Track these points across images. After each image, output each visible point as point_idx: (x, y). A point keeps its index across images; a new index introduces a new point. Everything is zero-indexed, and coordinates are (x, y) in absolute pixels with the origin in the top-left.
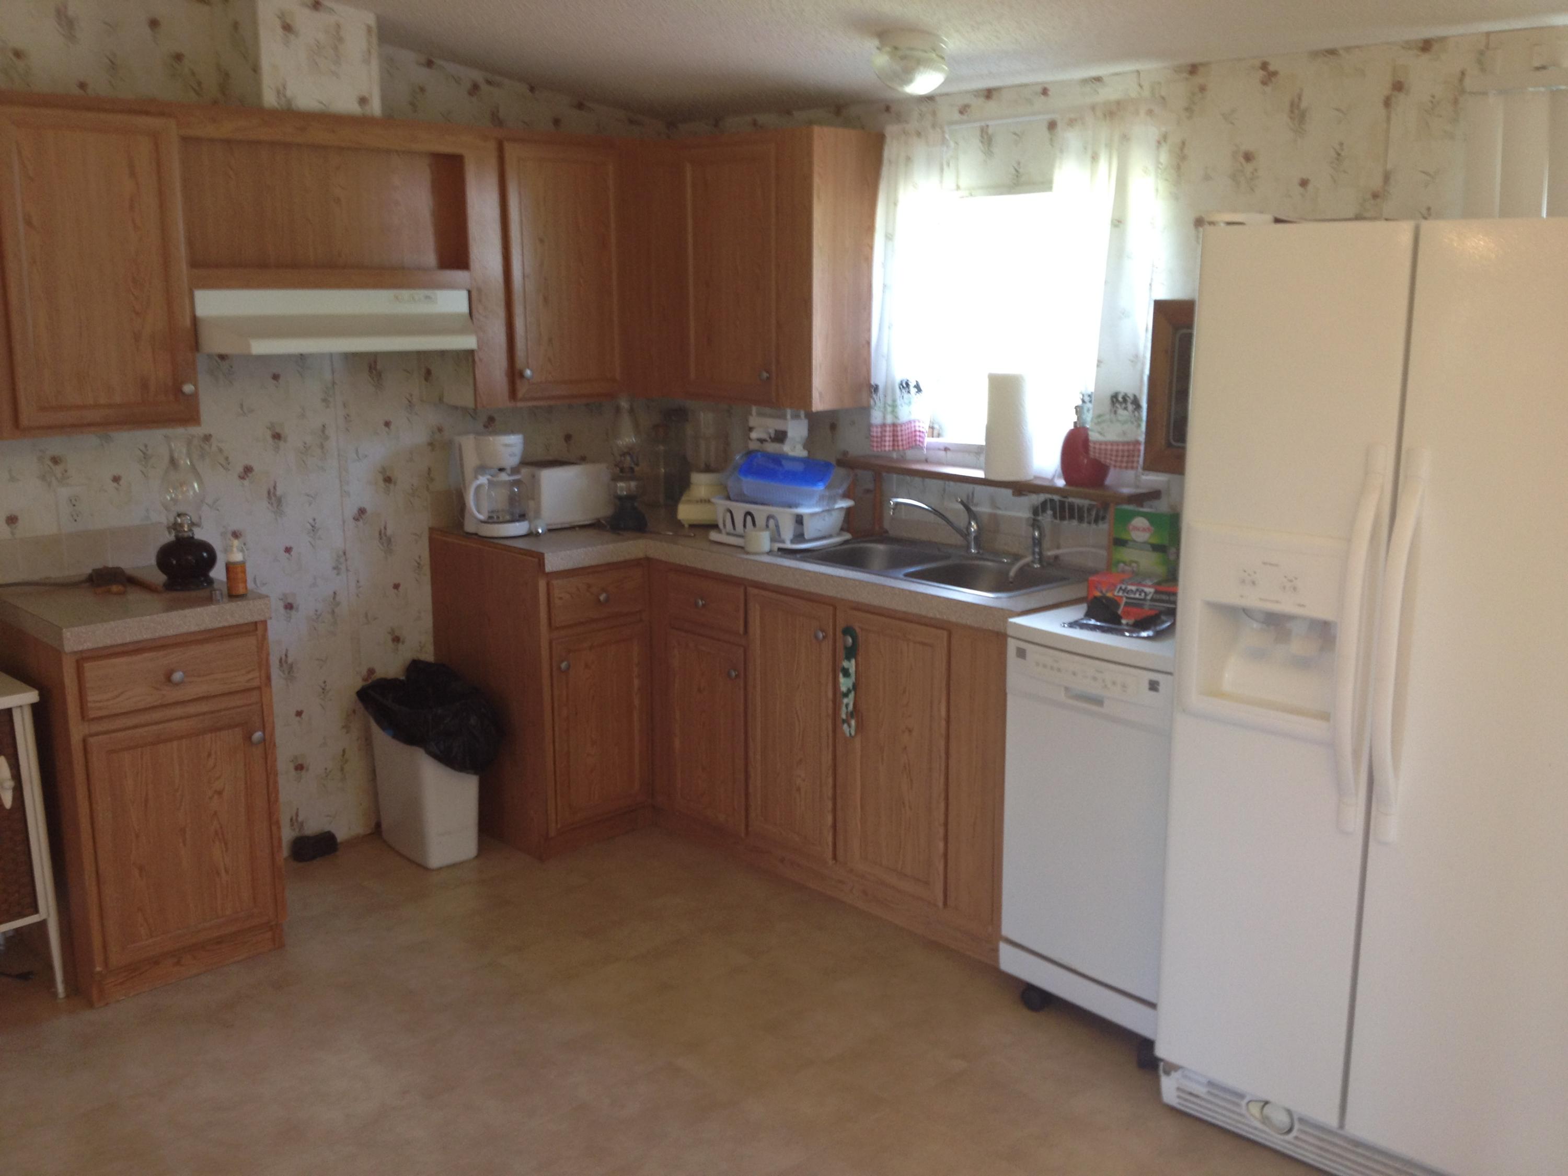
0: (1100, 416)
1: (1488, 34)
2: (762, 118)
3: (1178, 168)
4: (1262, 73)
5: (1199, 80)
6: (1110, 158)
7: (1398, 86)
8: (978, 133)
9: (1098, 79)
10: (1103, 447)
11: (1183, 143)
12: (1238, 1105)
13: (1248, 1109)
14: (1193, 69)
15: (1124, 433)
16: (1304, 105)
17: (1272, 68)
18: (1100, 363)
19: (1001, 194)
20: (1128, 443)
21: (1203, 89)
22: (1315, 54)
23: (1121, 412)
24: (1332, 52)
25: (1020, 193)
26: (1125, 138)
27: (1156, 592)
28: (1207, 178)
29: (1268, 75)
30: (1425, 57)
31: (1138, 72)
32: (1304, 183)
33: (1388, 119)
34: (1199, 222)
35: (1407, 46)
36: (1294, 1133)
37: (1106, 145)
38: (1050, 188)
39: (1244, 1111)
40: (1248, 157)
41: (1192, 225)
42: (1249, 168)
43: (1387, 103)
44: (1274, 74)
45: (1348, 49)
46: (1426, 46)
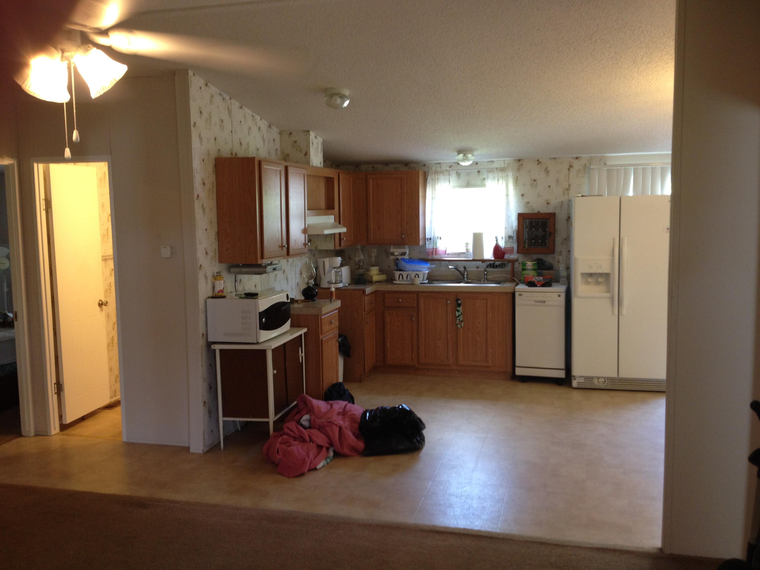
0: (506, 241)
1: (591, 156)
2: (376, 166)
3: (516, 183)
4: (537, 162)
5: (520, 163)
6: (503, 180)
7: (571, 166)
8: (455, 173)
9: (493, 161)
10: (507, 249)
11: (517, 177)
12: (593, 381)
13: (595, 381)
14: (519, 160)
15: (511, 245)
16: (548, 169)
17: (540, 161)
18: (506, 229)
19: (464, 188)
20: (511, 248)
21: (522, 165)
22: (551, 159)
23: (510, 240)
24: (555, 158)
25: (468, 188)
26: (507, 176)
27: (543, 278)
28: (524, 185)
29: (539, 162)
30: (577, 160)
31: (504, 161)
32: (549, 187)
33: (569, 173)
34: (522, 195)
35: (573, 158)
36: (606, 382)
37: (501, 177)
38: (485, 187)
39: (594, 382)
40: (535, 181)
41: (520, 196)
42: (535, 183)
43: (569, 170)
44: (541, 162)
45: (559, 158)
46: (577, 158)
